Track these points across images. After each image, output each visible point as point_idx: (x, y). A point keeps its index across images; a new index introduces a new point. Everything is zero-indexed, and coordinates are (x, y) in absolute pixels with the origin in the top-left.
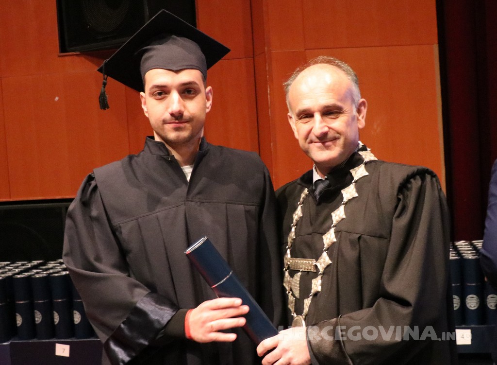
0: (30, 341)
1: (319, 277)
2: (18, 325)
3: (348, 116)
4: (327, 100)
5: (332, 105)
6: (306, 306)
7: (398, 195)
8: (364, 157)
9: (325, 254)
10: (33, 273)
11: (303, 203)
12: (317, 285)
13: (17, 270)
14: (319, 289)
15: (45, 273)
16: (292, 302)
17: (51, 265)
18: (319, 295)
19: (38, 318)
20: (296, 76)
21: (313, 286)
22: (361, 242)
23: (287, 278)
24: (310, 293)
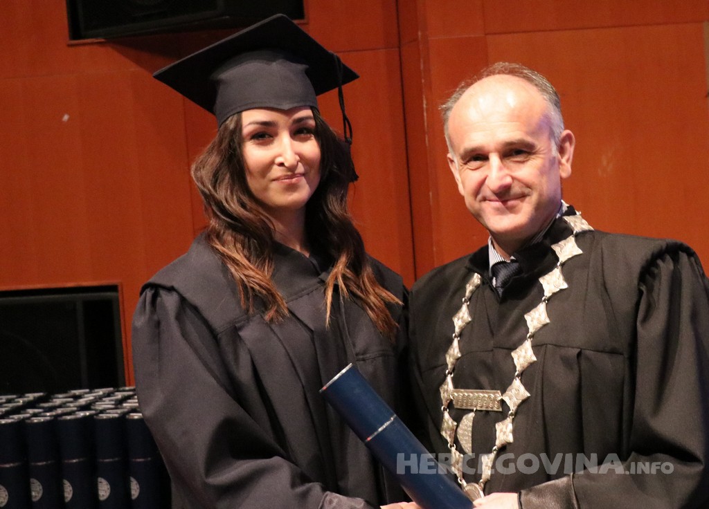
1: (509, 420)
3: (542, 158)
4: (511, 133)
5: (519, 140)
6: (487, 468)
7: (639, 284)
8: (572, 224)
9: (517, 383)
11: (470, 299)
12: (504, 432)
14: (510, 439)
16: (458, 462)
18: (508, 449)
20: (461, 95)
21: (498, 433)
22: (583, 362)
23: (447, 423)
24: (495, 445)
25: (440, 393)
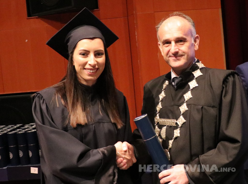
1: (179, 129)
2: (11, 158)
3: (189, 43)
4: (178, 35)
5: (181, 37)
6: (170, 144)
7: (222, 85)
8: (199, 65)
9: (181, 117)
11: (165, 89)
12: (177, 133)
13: (9, 130)
14: (179, 135)
15: (23, 131)
16: (161, 142)
18: (178, 138)
19: (21, 154)
21: (175, 133)
22: (203, 110)
23: (157, 129)
24: (174, 137)
25: (154, 120)
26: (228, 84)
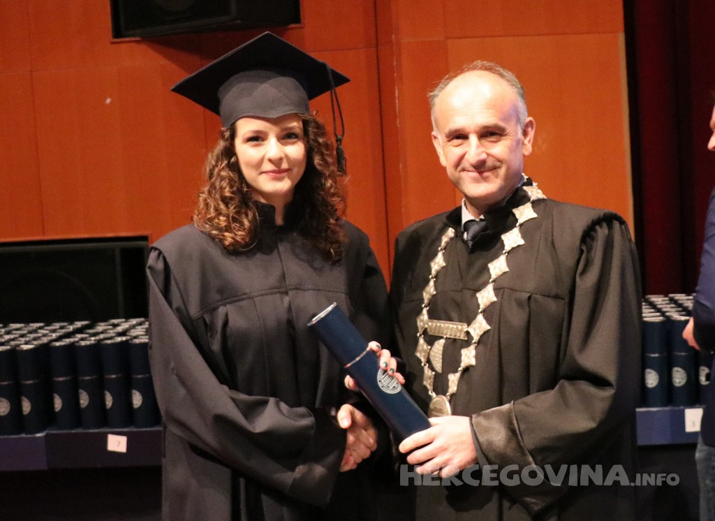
0: (73, 431)
1: (472, 348)
2: (56, 410)
3: (512, 140)
4: (486, 118)
5: (493, 124)
6: (453, 384)
7: (581, 245)
8: (530, 194)
9: (480, 318)
10: (76, 339)
11: (445, 249)
12: (468, 357)
14: (473, 362)
16: (430, 378)
17: (101, 327)
18: (471, 370)
19: (84, 400)
20: (446, 85)
21: (463, 358)
22: (532, 304)
23: (422, 346)
24: (460, 367)
25: (416, 322)
26: (595, 243)
